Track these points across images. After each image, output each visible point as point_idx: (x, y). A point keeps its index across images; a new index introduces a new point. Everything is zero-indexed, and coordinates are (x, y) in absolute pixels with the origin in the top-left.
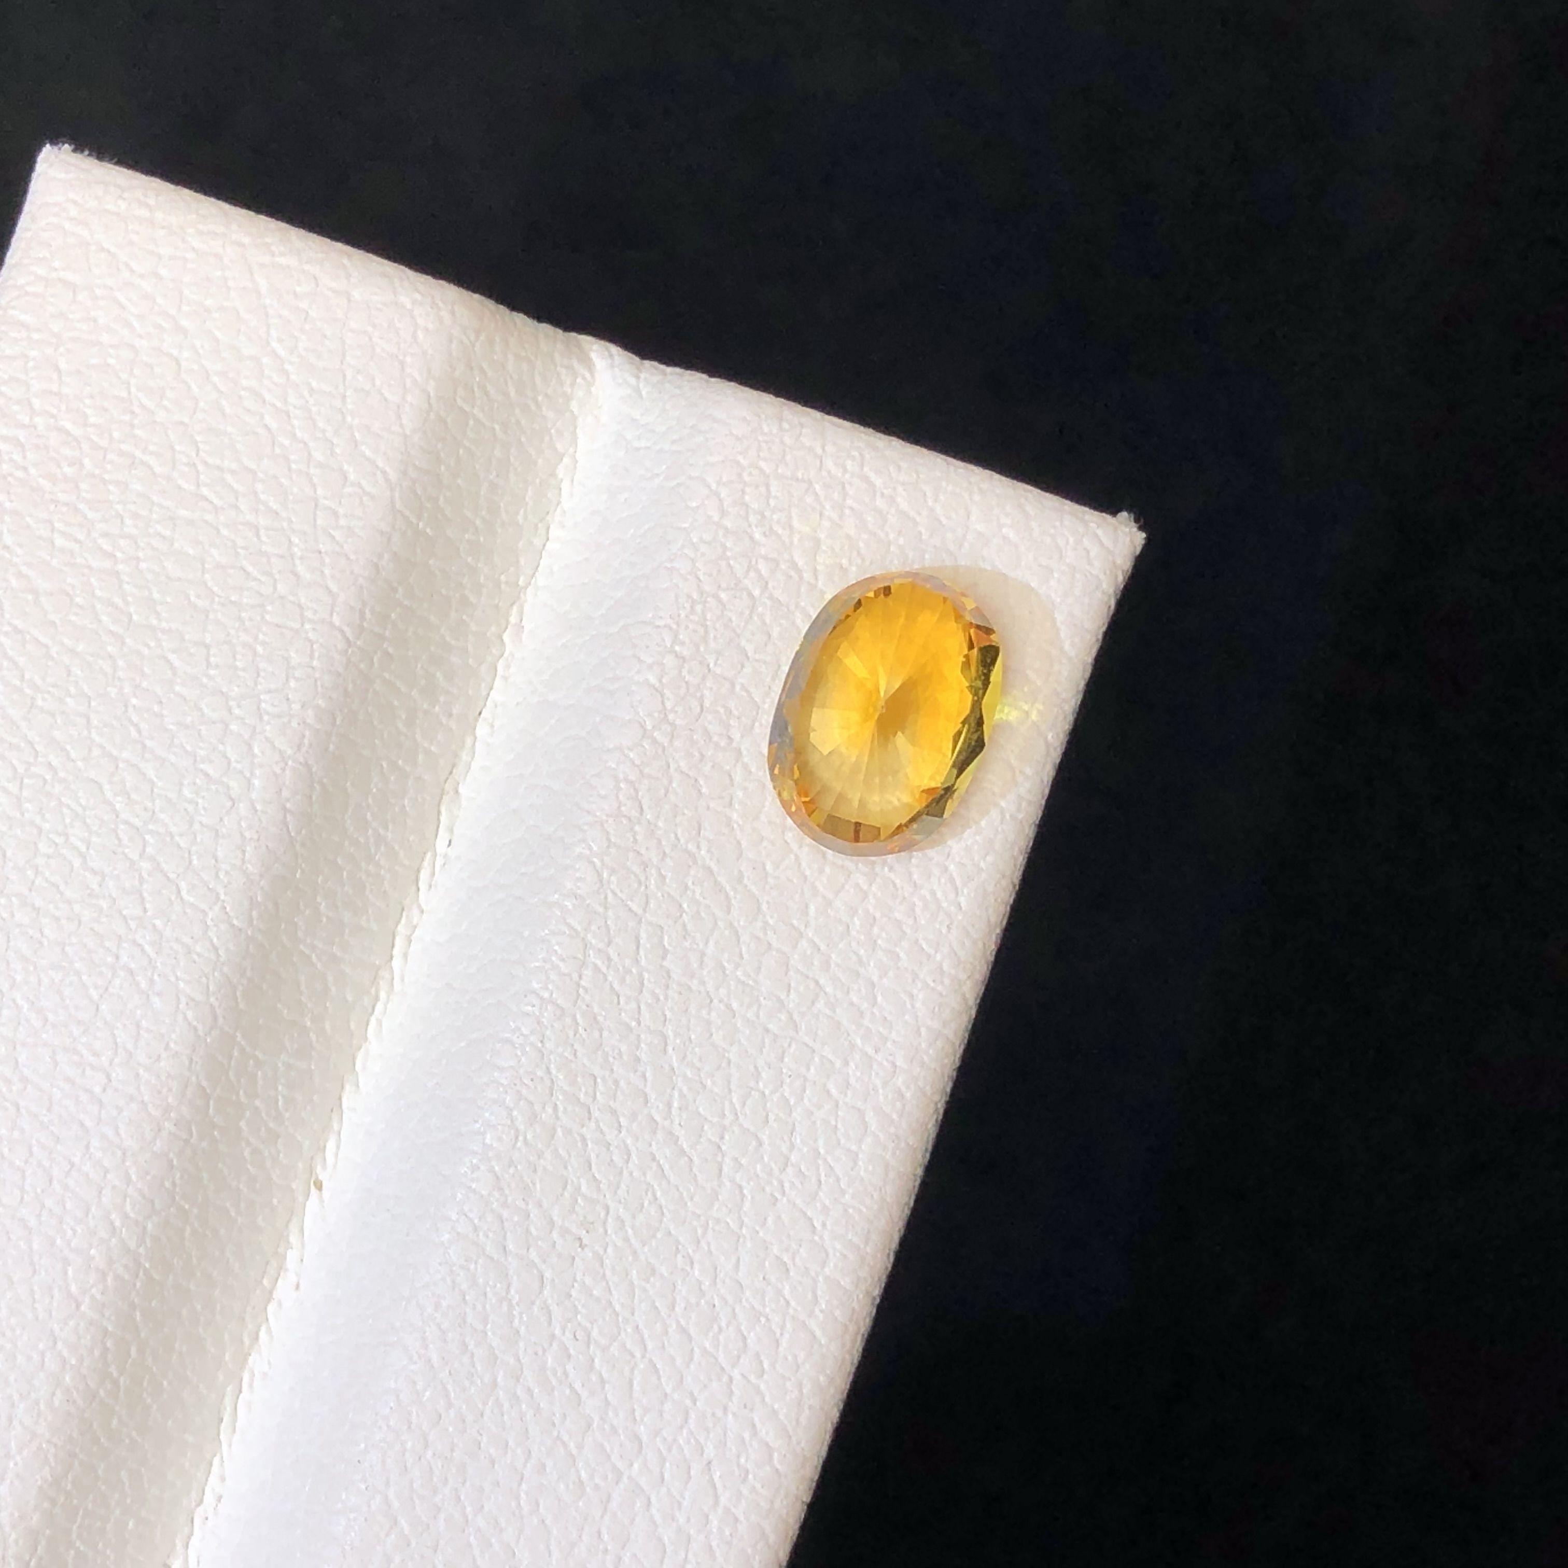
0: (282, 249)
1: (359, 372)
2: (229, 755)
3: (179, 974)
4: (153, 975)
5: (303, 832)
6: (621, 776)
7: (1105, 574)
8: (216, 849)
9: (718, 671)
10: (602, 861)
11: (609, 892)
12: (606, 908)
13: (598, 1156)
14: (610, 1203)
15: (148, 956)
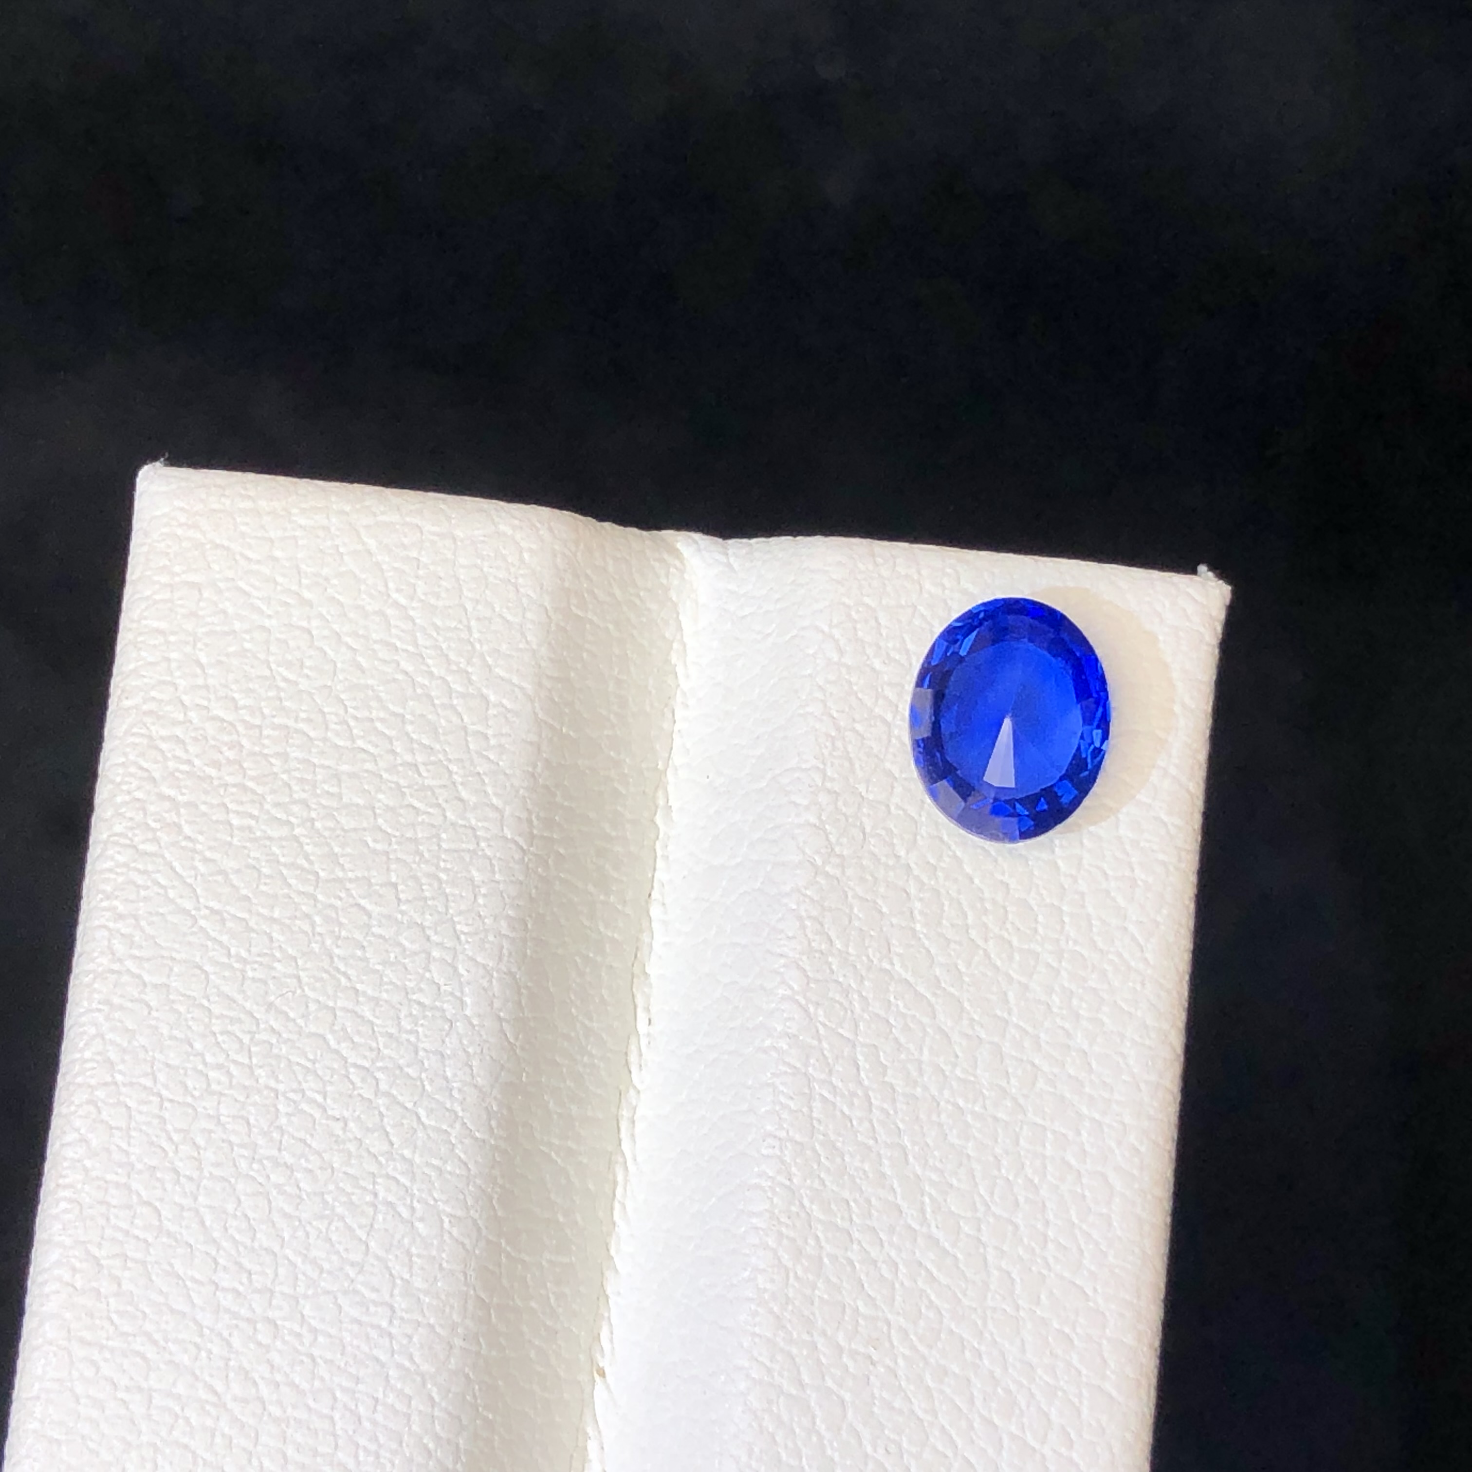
0: (382, 508)
1: (478, 602)
2: (437, 981)
3: (436, 1195)
4: (412, 1201)
5: (520, 1036)
6: (804, 914)
7: (1204, 626)
8: (444, 1071)
9: (871, 797)
10: (805, 997)
11: (818, 1024)
12: (820, 1041)
13: (867, 1274)
14: (889, 1316)
15: (404, 1186)
